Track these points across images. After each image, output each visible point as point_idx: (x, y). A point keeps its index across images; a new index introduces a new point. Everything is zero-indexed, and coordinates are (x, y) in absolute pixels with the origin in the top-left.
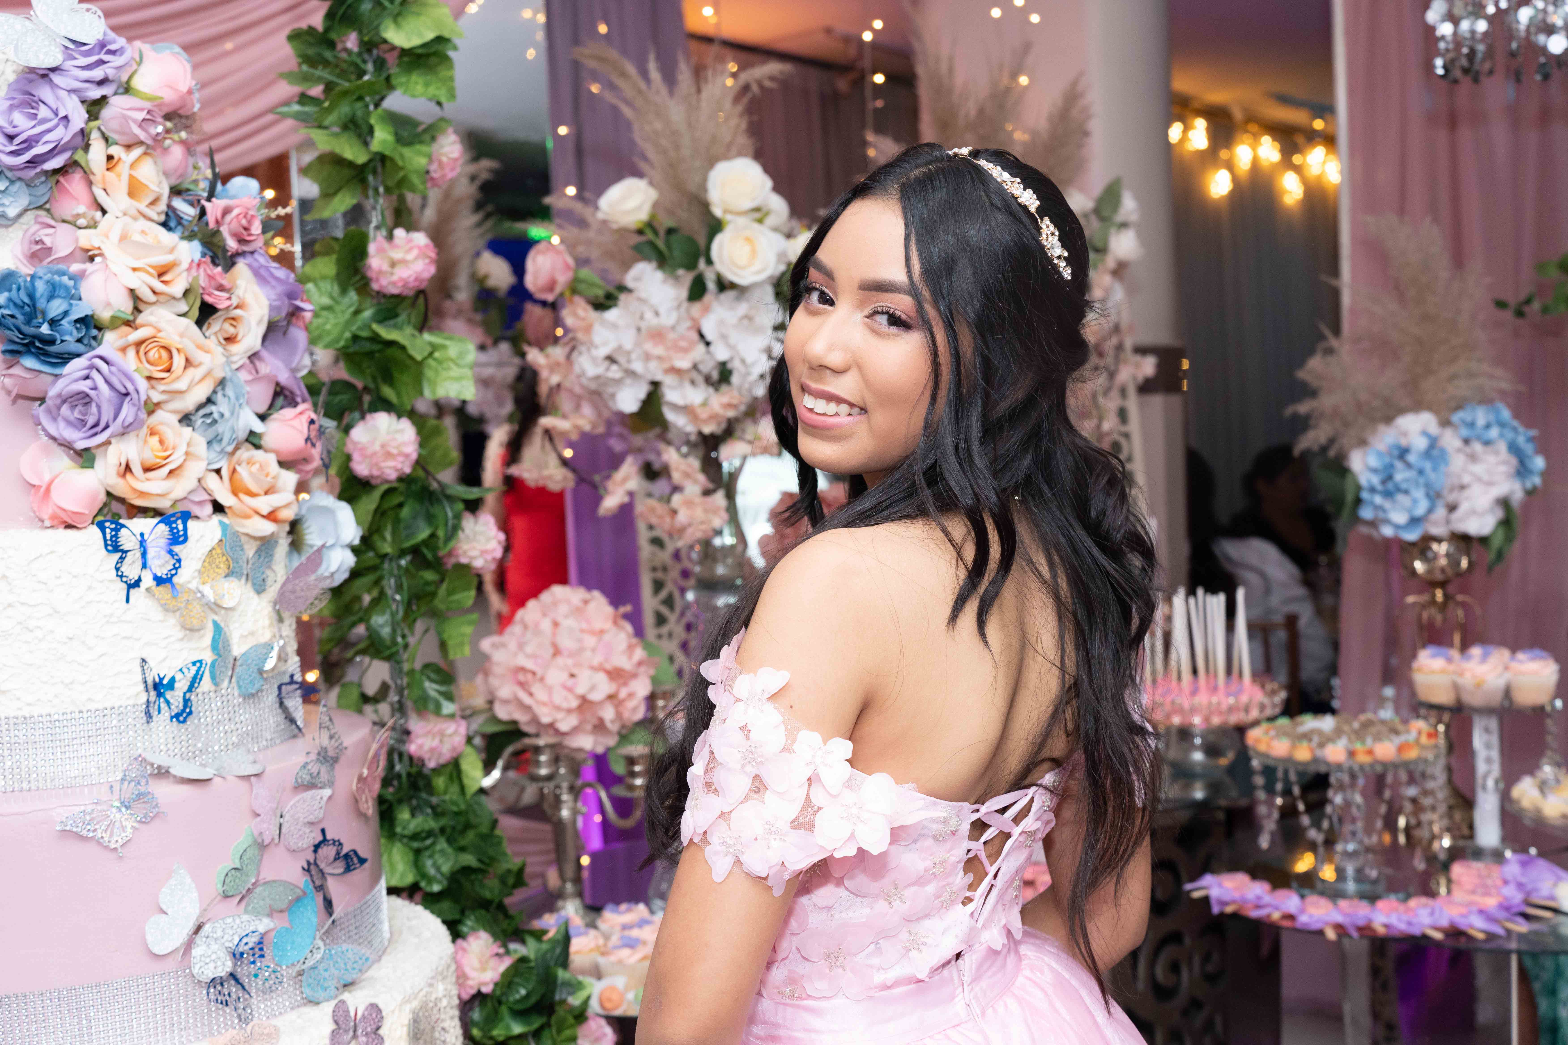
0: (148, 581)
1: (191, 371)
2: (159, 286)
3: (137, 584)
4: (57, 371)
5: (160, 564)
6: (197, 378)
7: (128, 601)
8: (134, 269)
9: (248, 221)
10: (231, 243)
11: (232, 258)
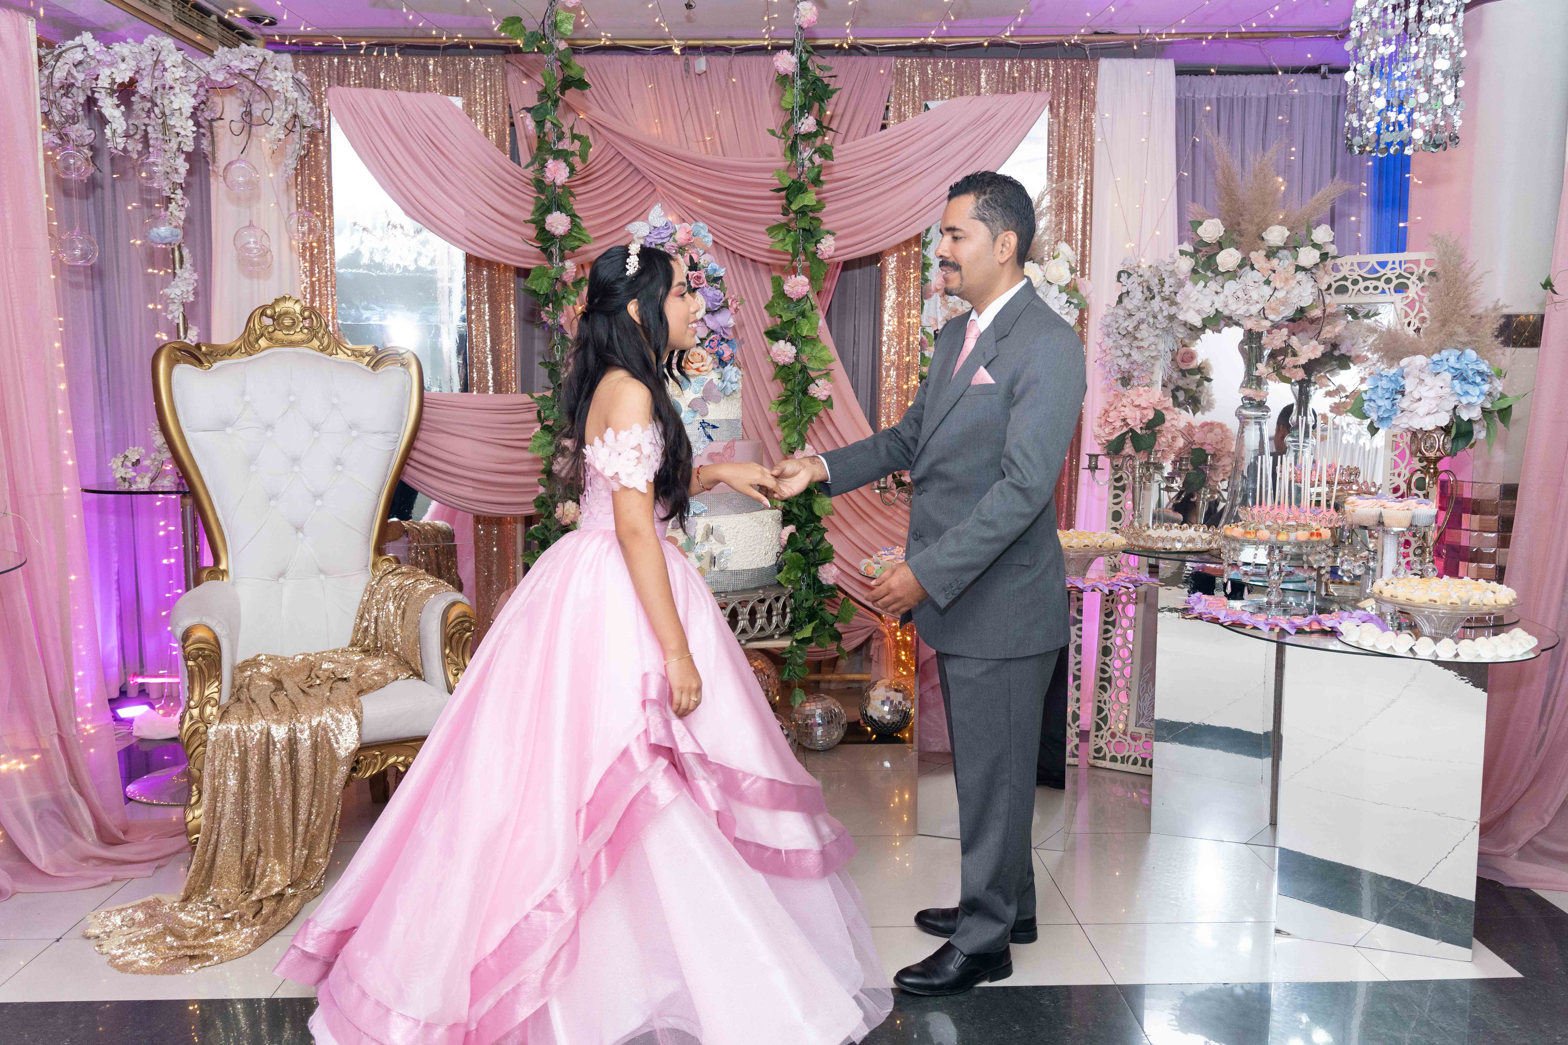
9: (698, 278)
10: (693, 285)
11: (695, 289)
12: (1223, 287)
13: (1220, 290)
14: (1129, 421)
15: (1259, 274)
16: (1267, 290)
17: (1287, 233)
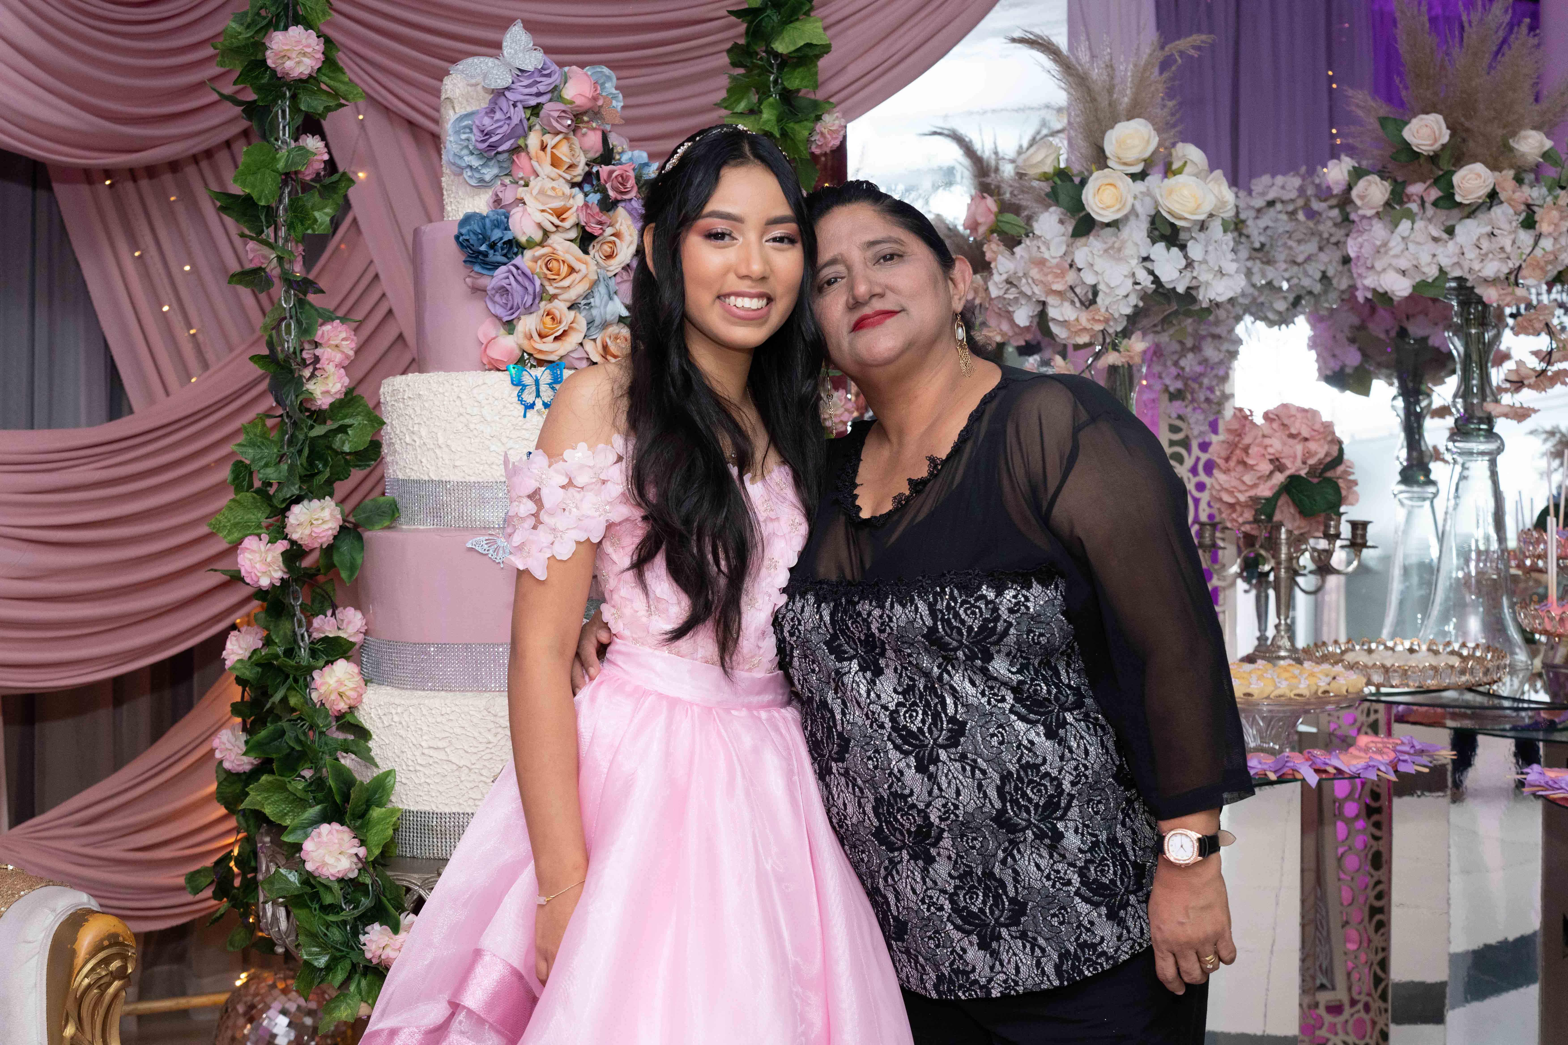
0: (539, 405)
1: (574, 275)
2: (557, 222)
3: (532, 406)
4: (490, 273)
5: (547, 394)
6: (578, 280)
7: (525, 416)
8: (543, 211)
9: (624, 179)
10: (612, 194)
11: (615, 204)
12: (1450, 231)
13: (1445, 236)
14: (1287, 462)
15: (1511, 211)
16: (1526, 238)
17: (1548, 144)
